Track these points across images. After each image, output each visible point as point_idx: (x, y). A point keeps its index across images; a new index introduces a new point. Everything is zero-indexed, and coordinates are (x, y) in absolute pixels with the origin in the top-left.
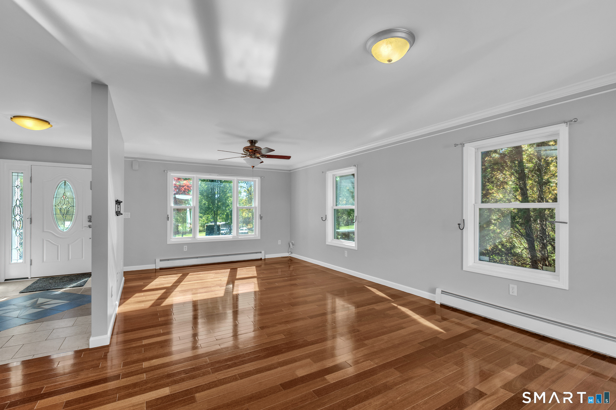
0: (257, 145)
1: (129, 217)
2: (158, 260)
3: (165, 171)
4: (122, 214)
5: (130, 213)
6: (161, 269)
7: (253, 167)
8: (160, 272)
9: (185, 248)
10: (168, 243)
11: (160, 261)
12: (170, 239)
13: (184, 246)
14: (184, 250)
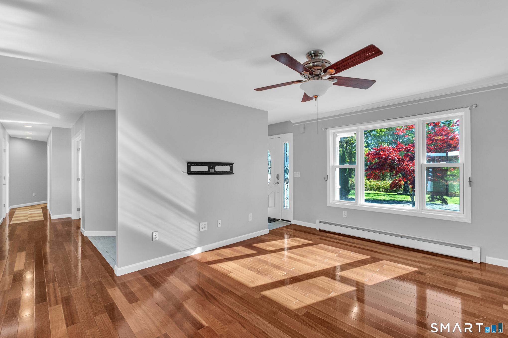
1: (299, 177)
2: (318, 221)
3: (323, 129)
4: (234, 174)
5: (299, 173)
6: (320, 230)
9: (345, 213)
10: (328, 205)
11: (320, 222)
12: (331, 201)
13: (344, 212)
14: (344, 216)
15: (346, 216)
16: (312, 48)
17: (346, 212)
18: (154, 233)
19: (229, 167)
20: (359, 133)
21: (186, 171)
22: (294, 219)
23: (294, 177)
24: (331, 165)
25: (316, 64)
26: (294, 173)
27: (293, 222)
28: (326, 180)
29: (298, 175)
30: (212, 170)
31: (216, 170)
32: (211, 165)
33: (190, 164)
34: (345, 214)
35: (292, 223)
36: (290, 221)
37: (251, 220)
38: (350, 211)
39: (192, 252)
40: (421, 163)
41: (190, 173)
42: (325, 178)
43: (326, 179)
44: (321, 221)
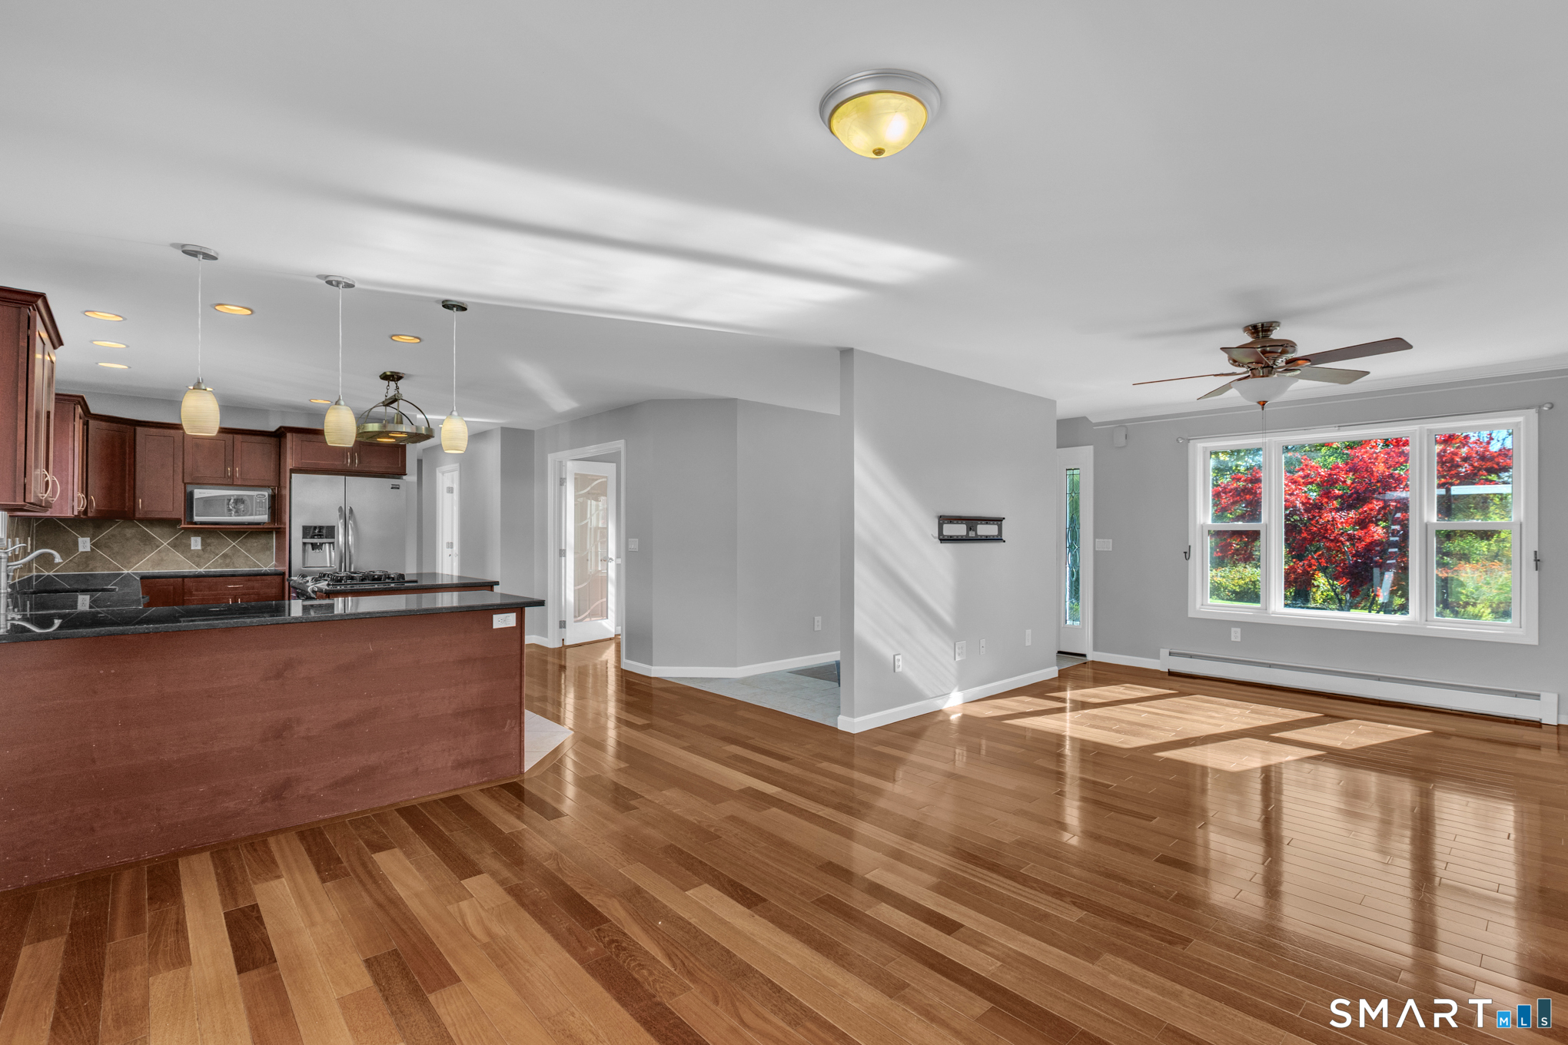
0: (1276, 335)
1: (1111, 549)
2: (1164, 652)
3: (1179, 439)
4: (1004, 541)
5: (1111, 540)
6: (1171, 673)
7: (1263, 404)
8: (1169, 680)
9: (1236, 632)
10: (1190, 615)
11: (1170, 654)
12: (1198, 606)
13: (1233, 629)
14: (1233, 639)
15: (1239, 640)
16: (1258, 319)
17: (1239, 630)
18: (897, 657)
19: (996, 526)
20: (1273, 451)
21: (937, 535)
22: (1096, 648)
23: (1097, 549)
24: (1198, 522)
25: (1268, 349)
26: (1097, 540)
27: (1092, 656)
28: (1187, 557)
29: (1106, 545)
30: (972, 534)
31: (979, 533)
32: (972, 522)
33: (944, 520)
34: (1236, 635)
35: (1090, 658)
36: (1084, 655)
37: (1030, 644)
38: (1249, 627)
39: (945, 702)
40: (1425, 520)
41: (943, 539)
42: (1185, 553)
43: (1187, 555)
44: (1172, 651)
